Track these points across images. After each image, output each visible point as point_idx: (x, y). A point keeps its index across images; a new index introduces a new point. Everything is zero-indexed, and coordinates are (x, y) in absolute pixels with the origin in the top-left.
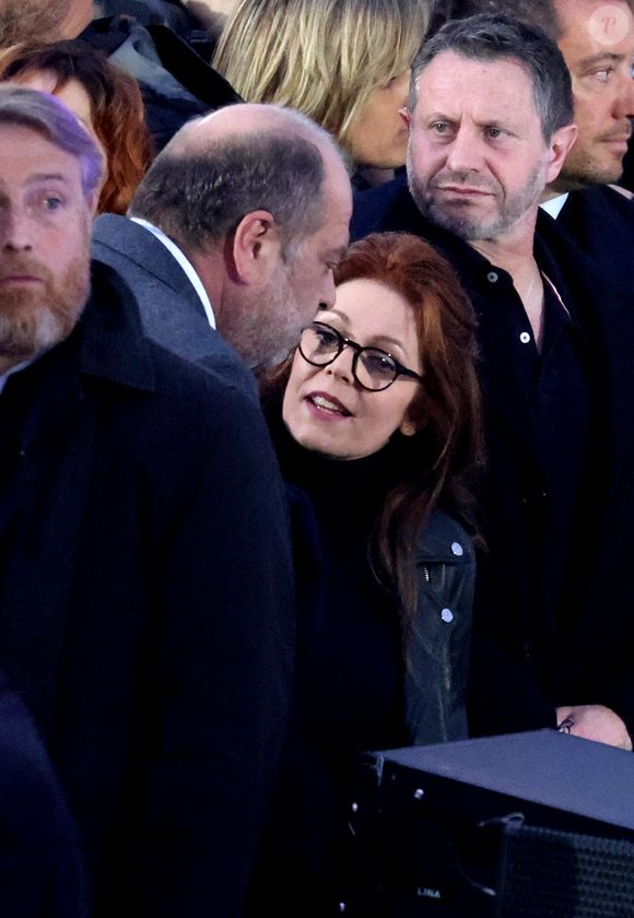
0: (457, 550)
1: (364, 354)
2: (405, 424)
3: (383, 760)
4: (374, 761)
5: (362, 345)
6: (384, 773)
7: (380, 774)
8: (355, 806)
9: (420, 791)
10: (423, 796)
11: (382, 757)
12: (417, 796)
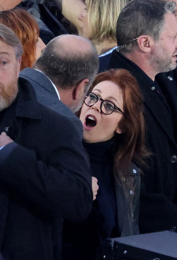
0: (135, 171)
1: (104, 103)
2: (118, 129)
3: (113, 241)
4: (110, 241)
5: (104, 100)
6: (114, 246)
7: (112, 246)
8: (104, 256)
9: (126, 251)
10: (126, 253)
11: (113, 240)
12: (124, 253)
